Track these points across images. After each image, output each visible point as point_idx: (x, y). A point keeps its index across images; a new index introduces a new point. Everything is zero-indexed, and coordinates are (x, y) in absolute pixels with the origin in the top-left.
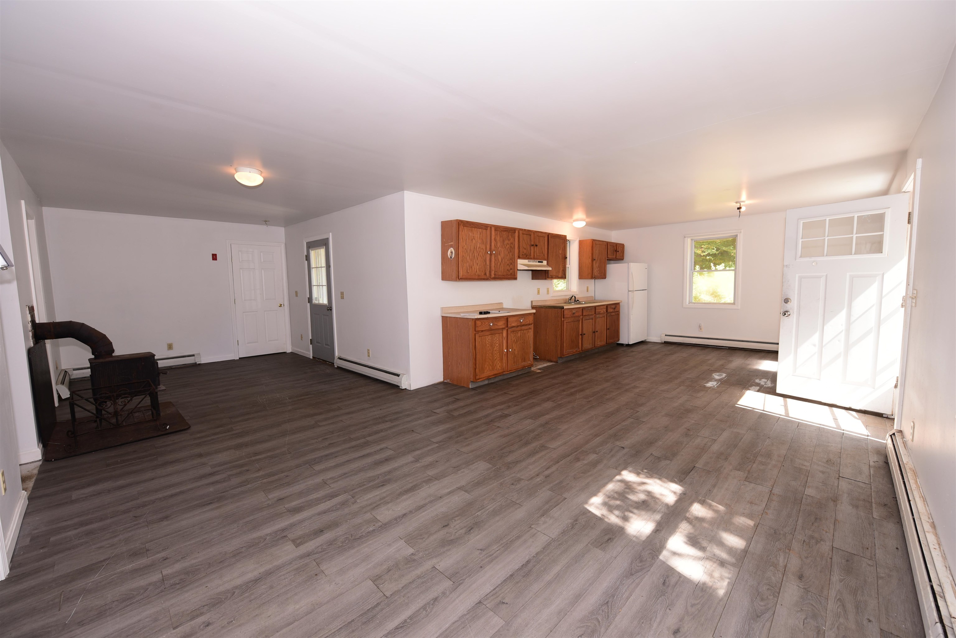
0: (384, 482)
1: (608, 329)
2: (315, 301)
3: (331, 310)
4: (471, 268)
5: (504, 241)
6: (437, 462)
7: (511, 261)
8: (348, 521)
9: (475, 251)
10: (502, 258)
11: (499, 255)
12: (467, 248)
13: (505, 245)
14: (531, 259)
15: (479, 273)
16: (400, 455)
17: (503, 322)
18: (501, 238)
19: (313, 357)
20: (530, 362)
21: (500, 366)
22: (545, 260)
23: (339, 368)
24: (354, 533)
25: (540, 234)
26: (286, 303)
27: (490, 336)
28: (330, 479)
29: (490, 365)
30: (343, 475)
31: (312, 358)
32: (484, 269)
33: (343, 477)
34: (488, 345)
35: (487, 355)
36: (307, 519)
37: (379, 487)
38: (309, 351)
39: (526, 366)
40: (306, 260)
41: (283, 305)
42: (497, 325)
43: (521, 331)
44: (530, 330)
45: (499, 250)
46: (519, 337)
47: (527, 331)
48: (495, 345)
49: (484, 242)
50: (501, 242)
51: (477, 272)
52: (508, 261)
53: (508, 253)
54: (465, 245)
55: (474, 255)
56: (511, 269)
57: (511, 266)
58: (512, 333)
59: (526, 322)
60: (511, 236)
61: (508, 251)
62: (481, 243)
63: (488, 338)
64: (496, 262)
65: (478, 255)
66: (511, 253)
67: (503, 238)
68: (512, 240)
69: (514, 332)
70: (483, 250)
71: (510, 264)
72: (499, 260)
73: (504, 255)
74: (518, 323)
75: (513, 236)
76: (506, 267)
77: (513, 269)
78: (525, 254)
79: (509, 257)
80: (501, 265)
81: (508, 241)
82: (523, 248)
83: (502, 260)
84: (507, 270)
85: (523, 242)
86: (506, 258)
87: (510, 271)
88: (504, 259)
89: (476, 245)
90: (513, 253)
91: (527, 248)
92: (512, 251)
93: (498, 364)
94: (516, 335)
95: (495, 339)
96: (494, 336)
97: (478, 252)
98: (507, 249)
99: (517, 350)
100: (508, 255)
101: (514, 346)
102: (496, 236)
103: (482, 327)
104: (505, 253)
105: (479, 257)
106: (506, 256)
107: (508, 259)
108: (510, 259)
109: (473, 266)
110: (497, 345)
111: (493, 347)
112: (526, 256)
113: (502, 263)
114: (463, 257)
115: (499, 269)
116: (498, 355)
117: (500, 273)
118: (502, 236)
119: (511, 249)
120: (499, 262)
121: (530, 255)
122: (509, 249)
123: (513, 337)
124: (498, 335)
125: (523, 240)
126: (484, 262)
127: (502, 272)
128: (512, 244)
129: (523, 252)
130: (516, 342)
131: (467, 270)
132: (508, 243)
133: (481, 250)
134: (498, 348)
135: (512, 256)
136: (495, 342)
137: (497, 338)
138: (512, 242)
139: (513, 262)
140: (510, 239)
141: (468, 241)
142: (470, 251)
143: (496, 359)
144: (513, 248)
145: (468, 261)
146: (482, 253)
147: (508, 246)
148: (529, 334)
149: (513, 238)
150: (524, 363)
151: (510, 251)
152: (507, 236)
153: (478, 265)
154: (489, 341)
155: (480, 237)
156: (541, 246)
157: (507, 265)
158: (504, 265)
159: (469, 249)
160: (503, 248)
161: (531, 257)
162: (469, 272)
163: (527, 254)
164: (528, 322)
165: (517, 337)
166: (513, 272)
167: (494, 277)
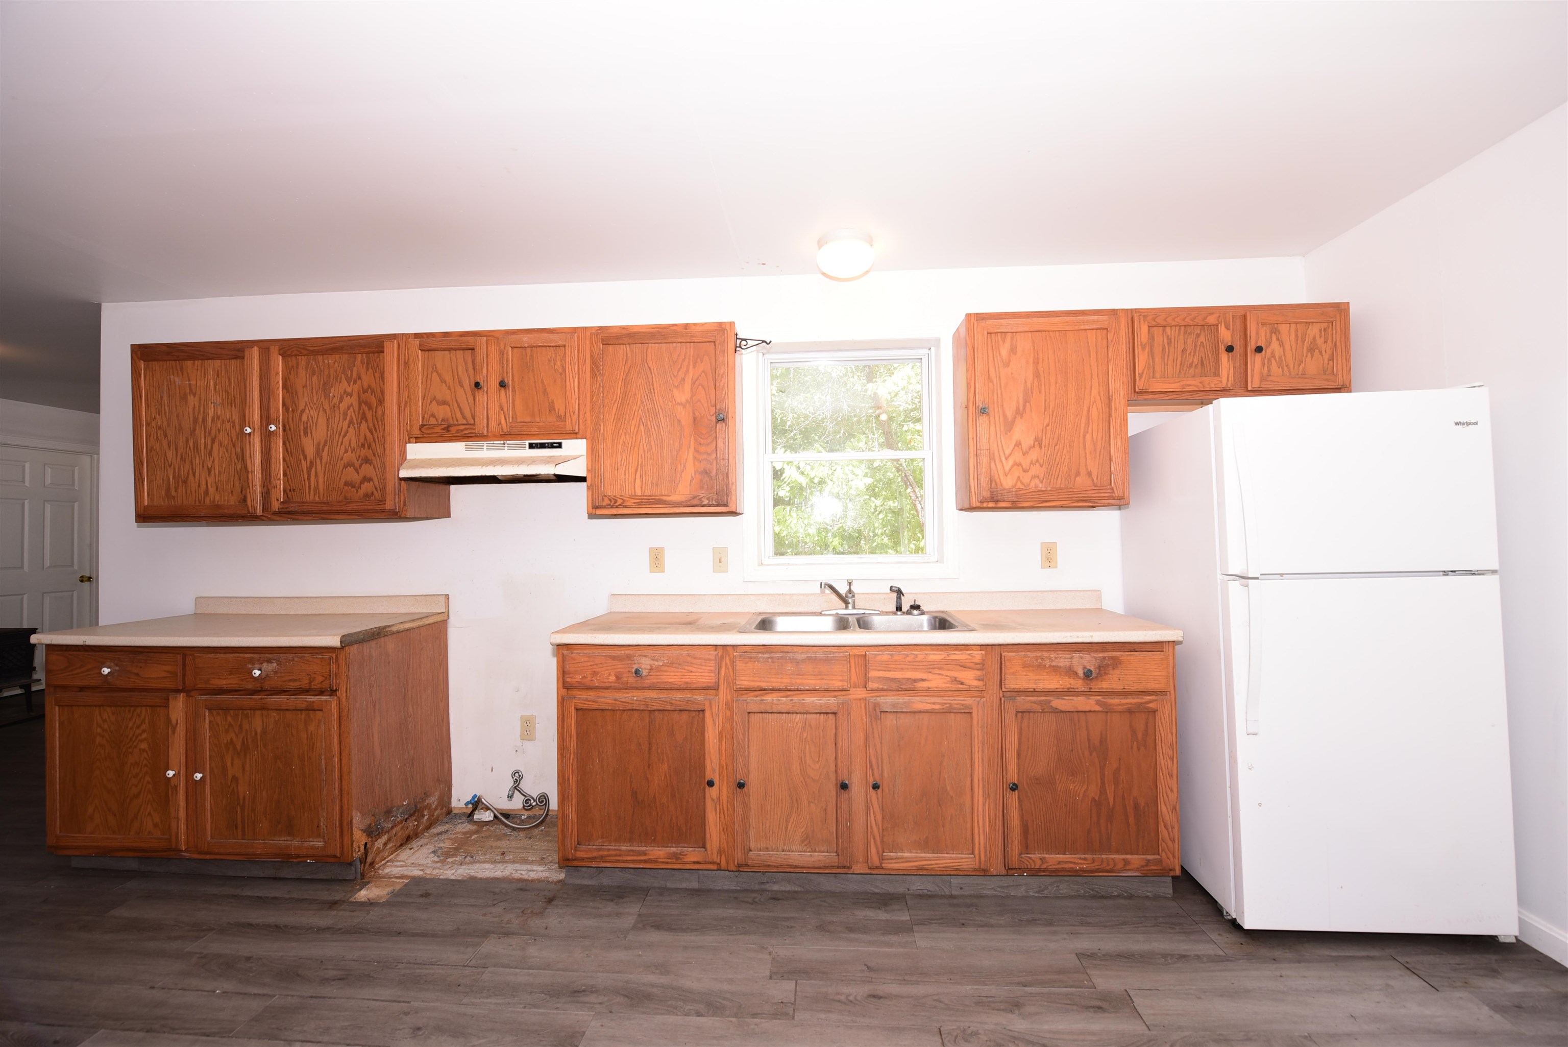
1: (1014, 788)
4: (185, 482)
5: (326, 387)
7: (365, 452)
9: (197, 431)
10: (319, 444)
12: (165, 423)
13: (336, 400)
14: (482, 437)
15: (217, 498)
18: (314, 379)
21: (156, 826)
22: (574, 435)
25: (526, 339)
32: (237, 484)
34: (98, 740)
42: (137, 674)
44: (319, 715)
45: (304, 418)
46: (256, 733)
47: (302, 714)
48: (135, 744)
49: (235, 399)
50: (312, 393)
51: (208, 494)
52: (352, 452)
53: (349, 426)
54: (159, 415)
55: (194, 443)
56: (370, 480)
57: (367, 470)
58: (218, 714)
59: (290, 681)
60: (365, 366)
61: (348, 418)
62: (223, 404)
63: (100, 715)
64: (291, 459)
65: (213, 442)
66: (364, 426)
67: (325, 377)
68: (367, 379)
69: (232, 712)
70: (234, 426)
71: (359, 462)
72: (303, 451)
73: (329, 433)
74: (242, 680)
75: (375, 365)
76: (340, 473)
77: (375, 479)
78: (443, 420)
79: (357, 438)
80: (313, 470)
81: (352, 384)
82: (431, 402)
83: (318, 452)
84: (346, 484)
85: (431, 381)
86: (342, 444)
87: (362, 485)
88: (326, 448)
89: (204, 412)
90: (378, 425)
91: (456, 400)
92: (369, 415)
93: (147, 814)
94: (239, 723)
95: (134, 723)
96: (129, 711)
97: (210, 433)
98: (342, 412)
99: (250, 782)
100: (347, 432)
101: (232, 764)
102: (290, 373)
103: (73, 675)
104: (336, 427)
105: (216, 446)
106: (340, 435)
107: (352, 445)
108: (363, 445)
109: (191, 476)
110: (144, 746)
111: (124, 750)
112: (447, 429)
113: (318, 461)
114: (151, 451)
115: (304, 480)
116: (148, 782)
117: (310, 495)
118: (321, 371)
119: (363, 411)
120: (305, 458)
121: (470, 425)
122: (354, 412)
123: (227, 731)
124: (147, 710)
125: (432, 373)
126: (238, 461)
127: (319, 493)
128: (373, 391)
129: (433, 416)
130: (239, 750)
131: (168, 490)
132: (349, 390)
133: (224, 425)
134: (145, 758)
135: (369, 435)
136: (133, 735)
137: (143, 722)
138: (369, 387)
139: (374, 455)
140: (360, 378)
141: (166, 402)
142: (179, 433)
143: (137, 796)
144: (376, 407)
145: (170, 462)
146: (228, 434)
147: (347, 401)
148: (311, 728)
149: (376, 372)
150: (289, 838)
151: (362, 419)
152: (344, 365)
153: (213, 472)
154: (106, 727)
155: (217, 387)
156: (543, 383)
157: (345, 467)
158: (327, 466)
159: (175, 427)
160: (325, 410)
161: (474, 429)
162: (174, 497)
163: (457, 421)
164: (299, 680)
165: (247, 730)
166: (379, 489)
167: (279, 509)
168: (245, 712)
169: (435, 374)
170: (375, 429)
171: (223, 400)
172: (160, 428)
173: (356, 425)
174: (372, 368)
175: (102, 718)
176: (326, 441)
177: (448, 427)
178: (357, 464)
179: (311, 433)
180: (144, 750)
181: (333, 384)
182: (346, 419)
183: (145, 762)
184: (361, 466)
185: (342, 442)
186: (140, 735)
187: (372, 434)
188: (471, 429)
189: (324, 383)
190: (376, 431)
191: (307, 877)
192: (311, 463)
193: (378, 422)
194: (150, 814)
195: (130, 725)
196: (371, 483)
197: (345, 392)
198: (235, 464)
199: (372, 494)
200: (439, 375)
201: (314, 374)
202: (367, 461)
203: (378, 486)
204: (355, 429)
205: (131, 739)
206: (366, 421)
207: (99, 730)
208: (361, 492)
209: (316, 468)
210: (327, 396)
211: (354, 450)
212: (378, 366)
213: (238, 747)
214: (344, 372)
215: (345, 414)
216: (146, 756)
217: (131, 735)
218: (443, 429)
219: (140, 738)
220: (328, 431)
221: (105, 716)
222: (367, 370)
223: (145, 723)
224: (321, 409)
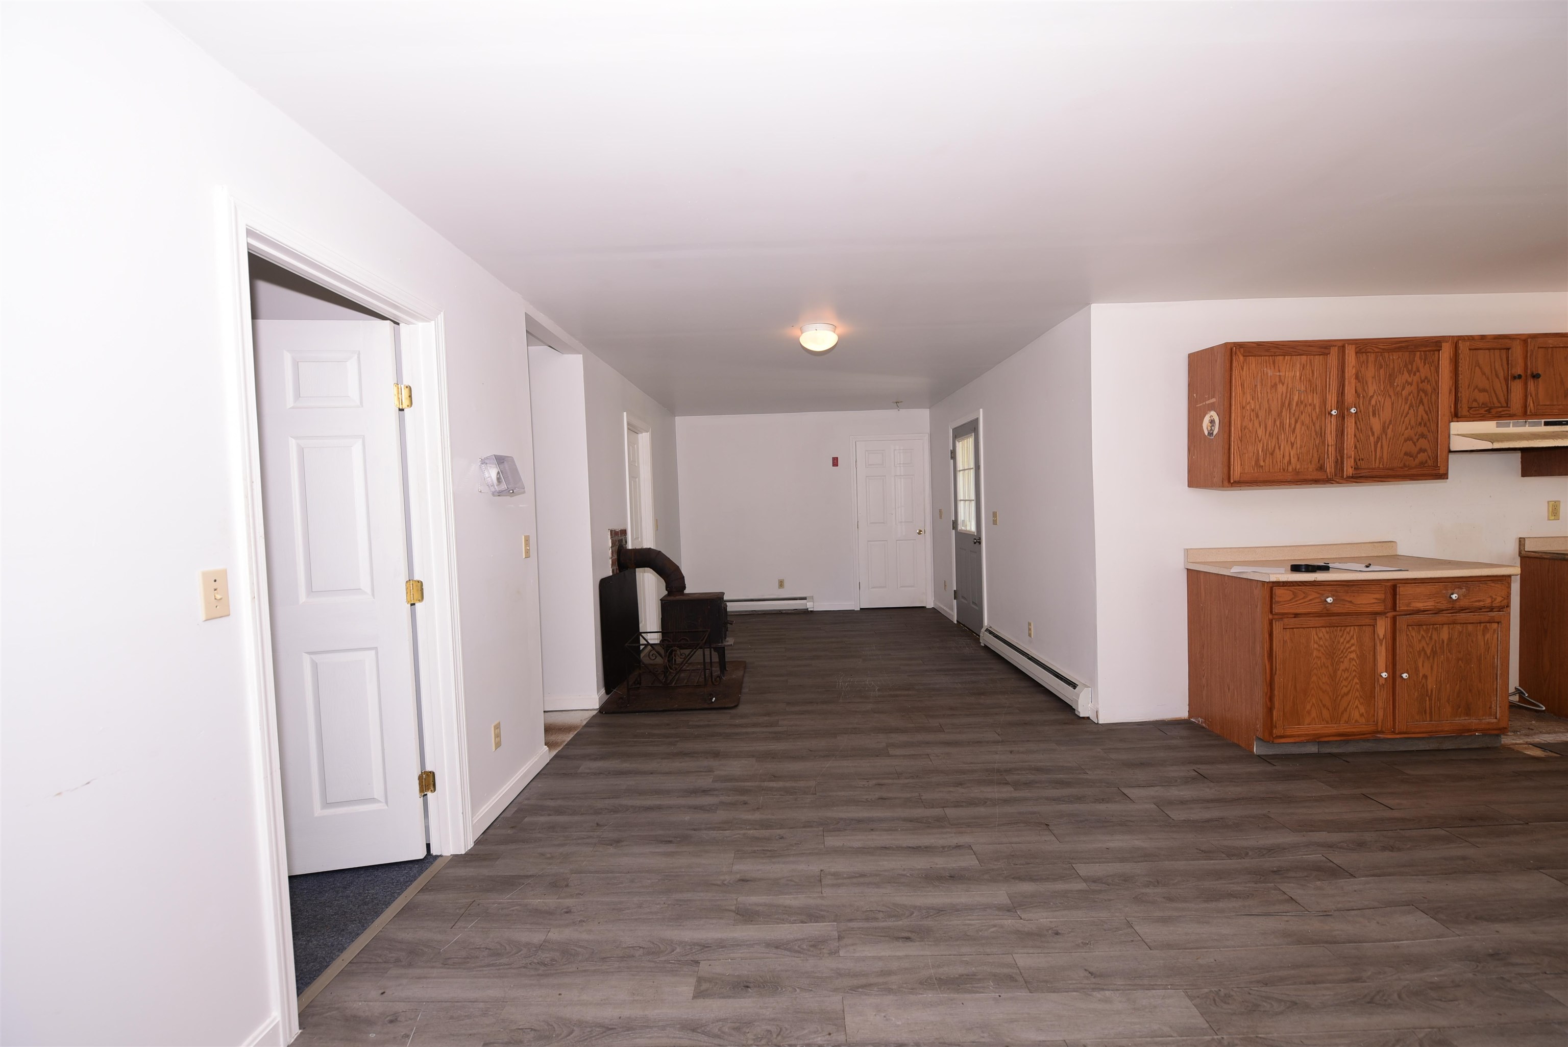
0: (913, 932)
2: (961, 527)
3: (980, 543)
4: (1272, 454)
5: (1391, 378)
6: (1057, 934)
7: (1423, 430)
8: (796, 990)
9: (1284, 413)
10: (1384, 423)
11: (1374, 414)
12: (1258, 407)
13: (1400, 388)
14: (1511, 416)
15: (1298, 467)
16: (986, 877)
17: (1377, 596)
18: (1382, 371)
19: (957, 621)
20: (1495, 720)
21: (1362, 715)
23: (986, 648)
24: (787, 1030)
25: (1551, 342)
26: (929, 529)
27: (1323, 629)
28: (832, 875)
29: (1324, 706)
30: (856, 877)
31: (956, 623)
32: (1315, 455)
33: (855, 880)
34: (1315, 653)
35: (1314, 678)
36: (747, 945)
37: (897, 939)
38: (952, 609)
39: (1476, 730)
40: (952, 458)
41: (923, 531)
42: (1351, 602)
43: (1451, 626)
44: (1495, 626)
45: (1373, 402)
46: (1443, 642)
47: (1480, 626)
48: (1345, 655)
49: (1316, 388)
50: (1380, 382)
51: (1290, 463)
52: (1411, 429)
53: (1409, 409)
54: (1253, 400)
55: (1280, 423)
56: (1424, 451)
57: (1423, 443)
58: (1413, 629)
59: (1476, 601)
60: (1422, 361)
61: (1409, 403)
62: (1306, 391)
63: (1317, 634)
64: (1361, 434)
65: (1296, 422)
66: (1421, 408)
67: (1390, 370)
68: (1425, 371)
69: (1424, 627)
70: (1314, 409)
71: (1417, 437)
72: (1371, 429)
73: (1393, 414)
74: (1438, 603)
75: (1431, 360)
76: (1401, 445)
77: (1429, 451)
78: (1483, 404)
79: (1416, 418)
80: (1379, 444)
81: (1412, 375)
82: (1474, 390)
83: (1384, 430)
84: (1406, 454)
85: (1474, 373)
86: (1403, 423)
87: (1418, 455)
88: (1391, 426)
89: (1290, 398)
90: (1432, 407)
91: (1493, 388)
92: (1425, 401)
93: (1354, 707)
94: (1430, 635)
95: (1345, 639)
96: (1341, 630)
97: (1294, 415)
98: (1404, 398)
99: (1437, 679)
100: (1408, 413)
101: (1423, 666)
102: (1362, 367)
103: (1297, 604)
104: (1399, 409)
105: (1298, 425)
106: (1402, 416)
107: (1411, 424)
108: (1420, 424)
109: (1277, 450)
110: (1353, 656)
111: (1336, 660)
112: (1489, 411)
113: (1384, 436)
114: (1245, 429)
115: (1372, 452)
116: (1356, 683)
117: (1375, 463)
118: (1387, 365)
119: (1421, 397)
120: (1373, 434)
121: (1505, 407)
122: (1414, 397)
123: (1420, 641)
124: (1355, 629)
125: (1475, 366)
126: (1317, 437)
127: (1383, 462)
128: (1429, 381)
129: (1475, 400)
130: (1429, 655)
131: (1257, 460)
132: (1410, 380)
133: (1306, 408)
134: (1354, 665)
135: (1425, 416)
136: (1344, 648)
137: (1352, 637)
138: (1426, 378)
139: (1429, 432)
140: (1418, 371)
141: (1259, 390)
142: (1269, 415)
143: (1347, 694)
144: (1431, 394)
145: (1260, 438)
146: (1309, 416)
147: (1408, 389)
148: (1488, 636)
149: (1432, 366)
150: (1466, 718)
151: (1420, 403)
152: (1406, 361)
153: (1295, 446)
154: (1321, 643)
155: (1302, 377)
156: (1560, 375)
157: (1406, 441)
158: (1391, 440)
159: (1266, 410)
160: (1390, 396)
161: (1509, 411)
162: (1262, 466)
163: (1494, 404)
164: (1483, 601)
165: (1436, 641)
166: (1431, 458)
167: (1352, 474)
168: (1435, 626)
169: (1477, 368)
170: (1430, 411)
171: (1306, 388)
172: (1253, 410)
173: (1415, 408)
174: (1428, 363)
175: (1318, 636)
176: (1391, 421)
177: (1490, 409)
178: (1415, 439)
179: (1379, 414)
180: (1353, 659)
181: (1396, 376)
182: (1407, 403)
183: (1354, 668)
184: (1418, 440)
185: (1404, 421)
186: (1350, 648)
187: (1427, 415)
188: (1507, 410)
189: (1390, 375)
190: (1431, 412)
191: (1464, 747)
192: (1378, 438)
193: (1432, 405)
194: (1357, 707)
195: (1342, 640)
196: (1426, 453)
197: (1407, 381)
198: (1314, 439)
199: (1426, 461)
200: (1480, 368)
201: (1381, 367)
202: (1423, 436)
203: (1431, 456)
204: (1414, 411)
205: (1342, 652)
206: (1423, 405)
207: (1316, 646)
208: (1417, 461)
209: (1382, 442)
210: (1392, 385)
211: (1413, 427)
212: (1433, 362)
213: (1428, 652)
214: (1406, 366)
215: (1407, 399)
216: (1355, 664)
217: (1342, 648)
218: (1486, 411)
219: (1349, 650)
220: (1392, 412)
221: (1321, 635)
222: (1425, 364)
223: (1353, 639)
224: (1387, 395)
